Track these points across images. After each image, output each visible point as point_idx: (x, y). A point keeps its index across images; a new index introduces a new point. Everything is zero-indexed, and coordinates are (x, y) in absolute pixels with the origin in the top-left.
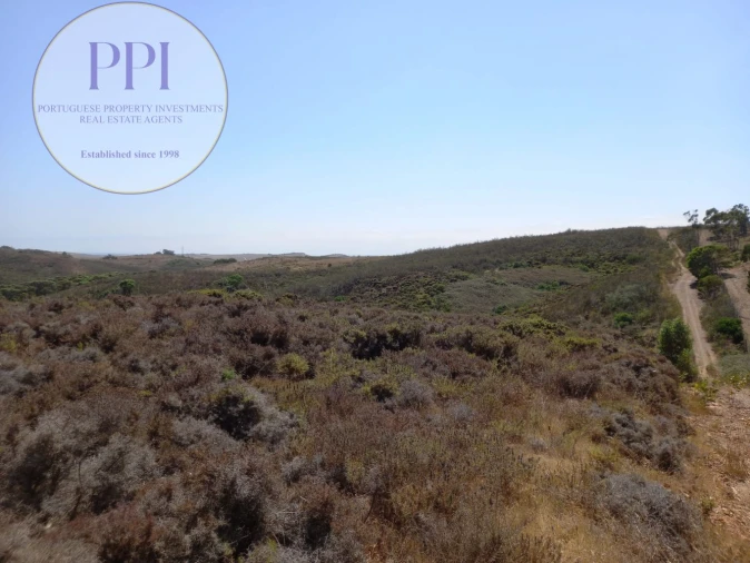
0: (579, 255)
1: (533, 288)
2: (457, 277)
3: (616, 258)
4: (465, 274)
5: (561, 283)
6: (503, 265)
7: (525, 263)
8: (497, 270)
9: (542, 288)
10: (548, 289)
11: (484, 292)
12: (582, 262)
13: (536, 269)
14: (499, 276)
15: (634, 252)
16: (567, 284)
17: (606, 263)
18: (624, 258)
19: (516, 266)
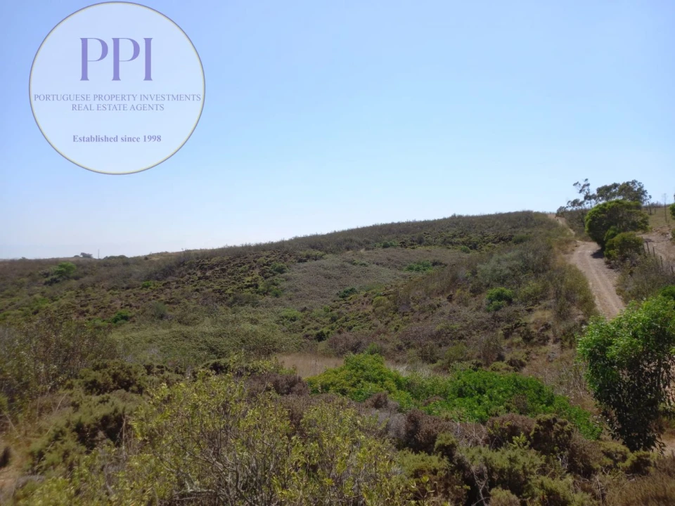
0: (461, 237)
1: (400, 269)
2: (308, 257)
3: (501, 239)
4: (320, 253)
5: (435, 264)
6: (371, 246)
7: (397, 243)
8: (362, 251)
9: (411, 269)
10: (418, 270)
11: (336, 273)
12: (464, 243)
13: (409, 249)
14: (362, 256)
15: (520, 233)
16: (441, 264)
17: (490, 244)
18: (510, 240)
19: (386, 246)
